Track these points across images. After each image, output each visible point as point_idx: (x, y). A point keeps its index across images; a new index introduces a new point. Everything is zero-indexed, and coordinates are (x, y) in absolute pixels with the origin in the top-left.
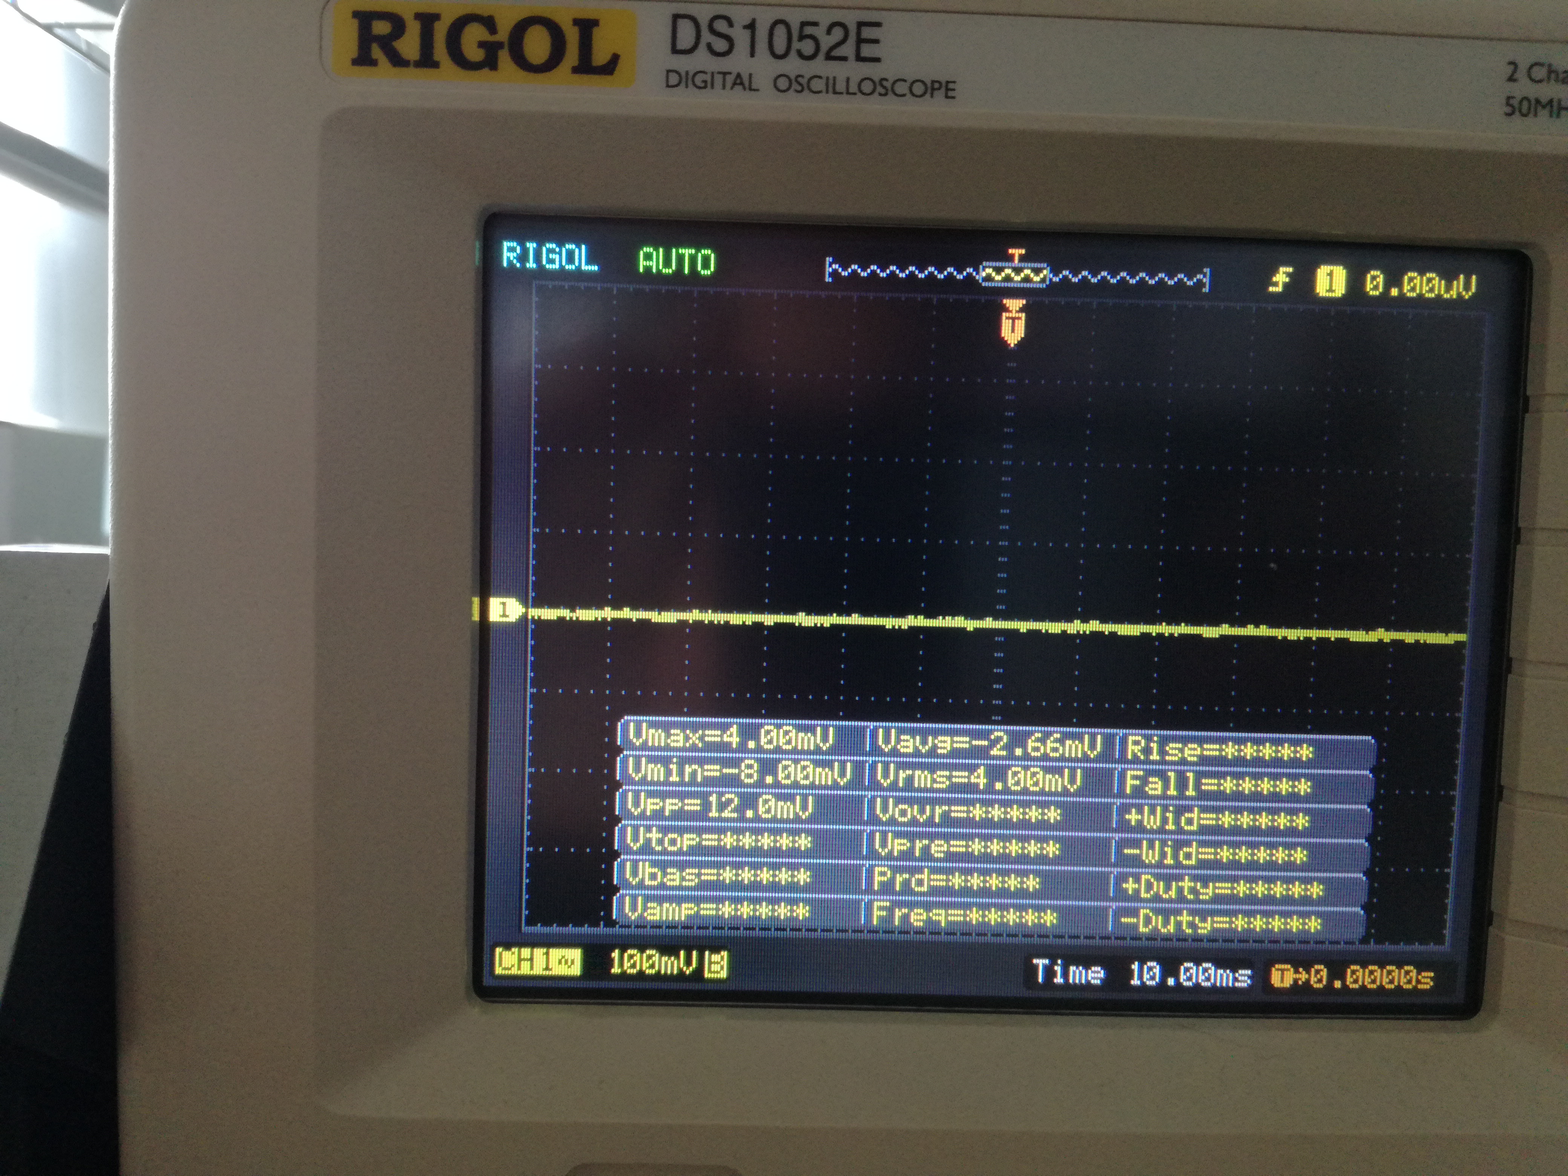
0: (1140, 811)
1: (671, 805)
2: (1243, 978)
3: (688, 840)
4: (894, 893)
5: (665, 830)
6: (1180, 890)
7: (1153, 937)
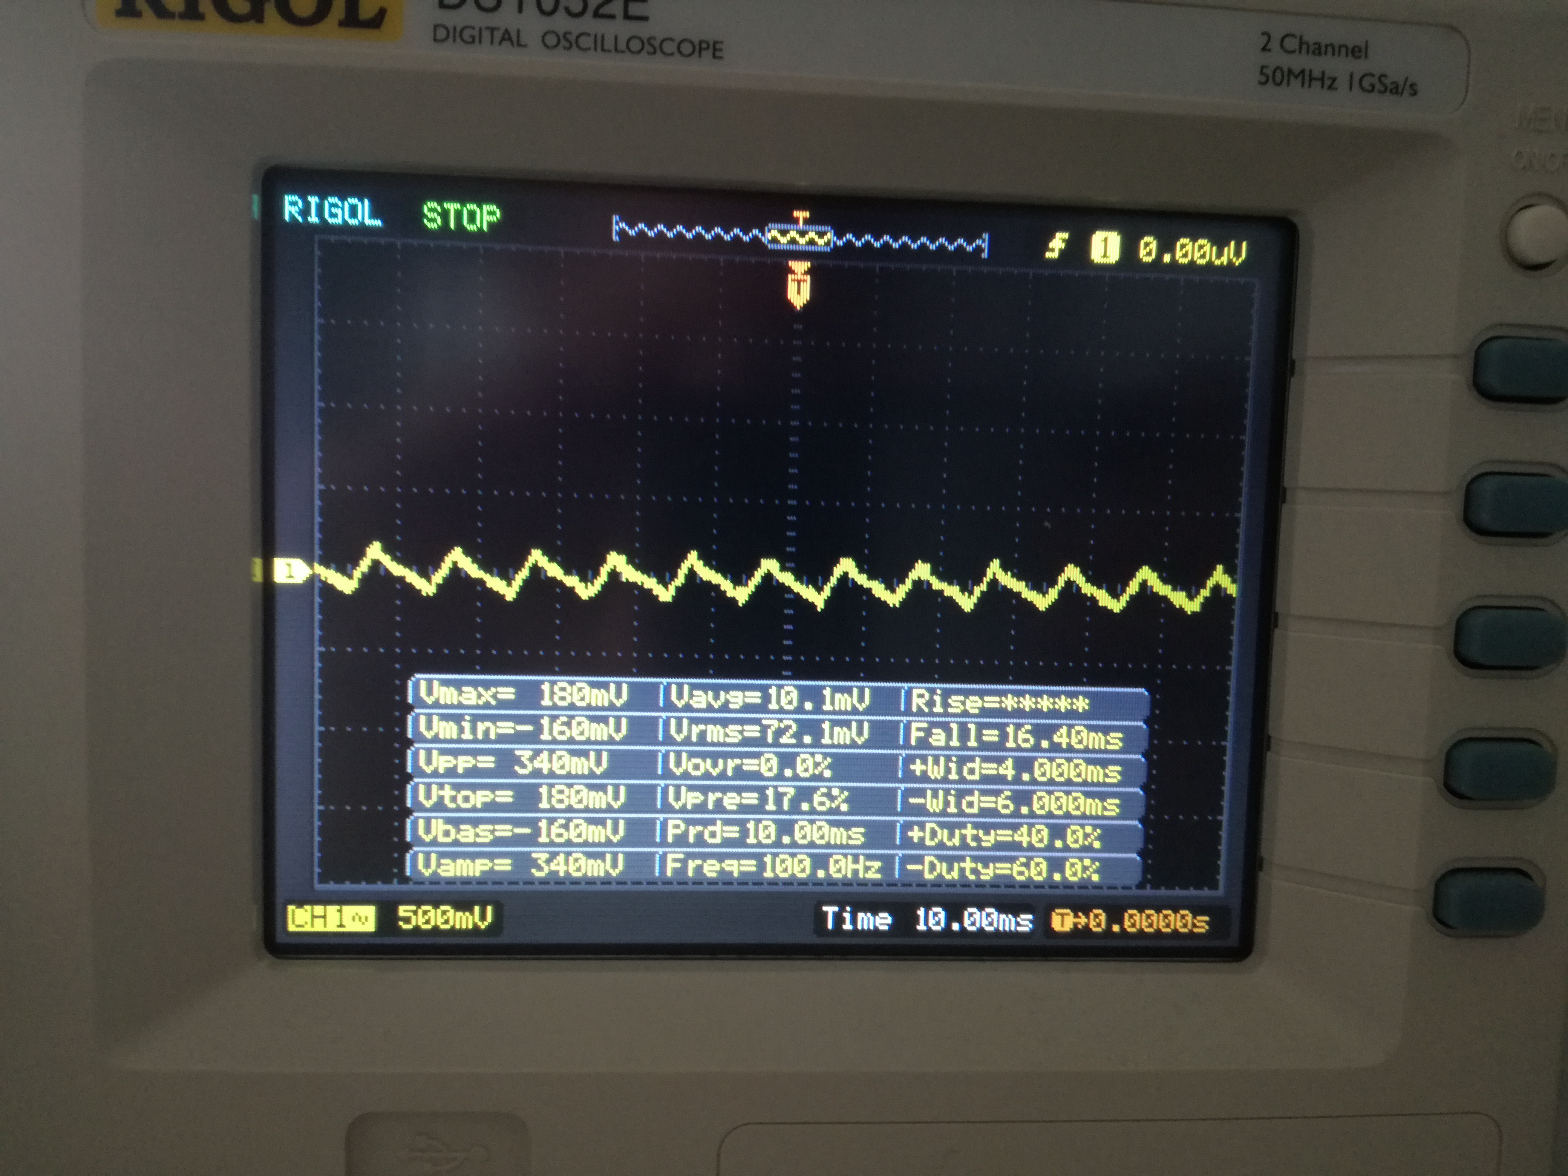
0: (924, 761)
1: (464, 763)
2: (1025, 923)
3: (480, 798)
4: (689, 845)
5: (457, 787)
6: (963, 838)
7: (939, 883)
